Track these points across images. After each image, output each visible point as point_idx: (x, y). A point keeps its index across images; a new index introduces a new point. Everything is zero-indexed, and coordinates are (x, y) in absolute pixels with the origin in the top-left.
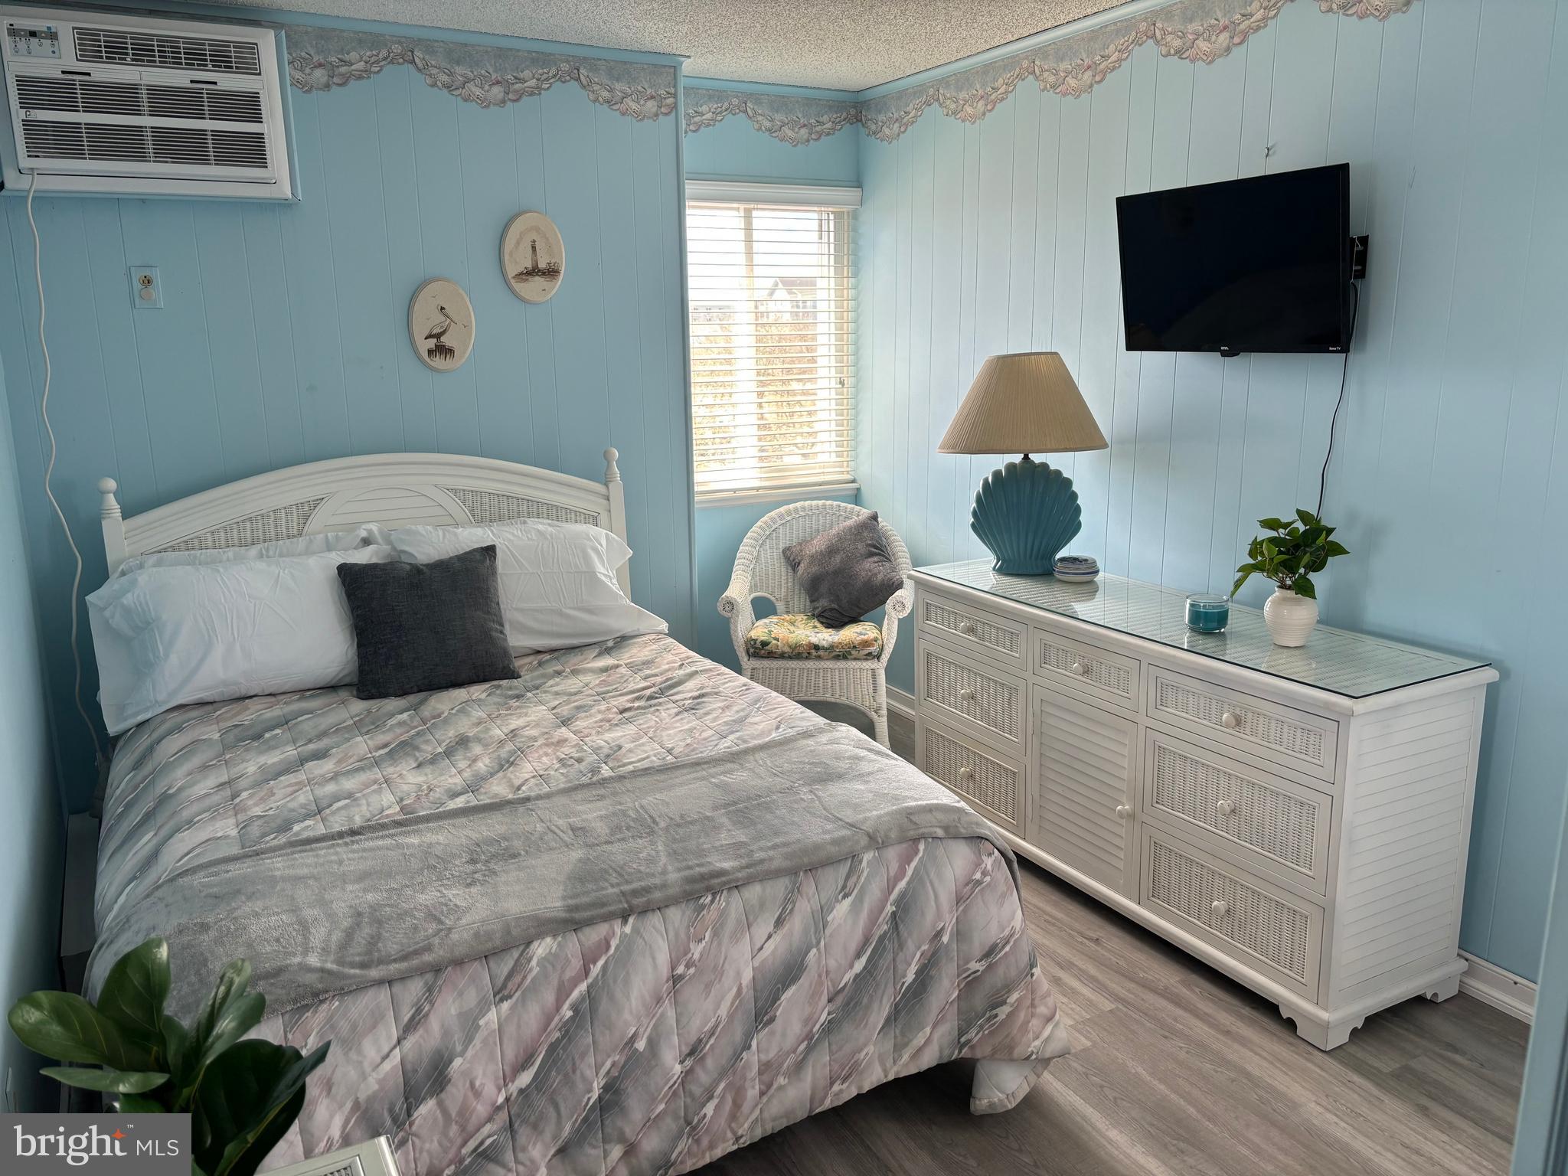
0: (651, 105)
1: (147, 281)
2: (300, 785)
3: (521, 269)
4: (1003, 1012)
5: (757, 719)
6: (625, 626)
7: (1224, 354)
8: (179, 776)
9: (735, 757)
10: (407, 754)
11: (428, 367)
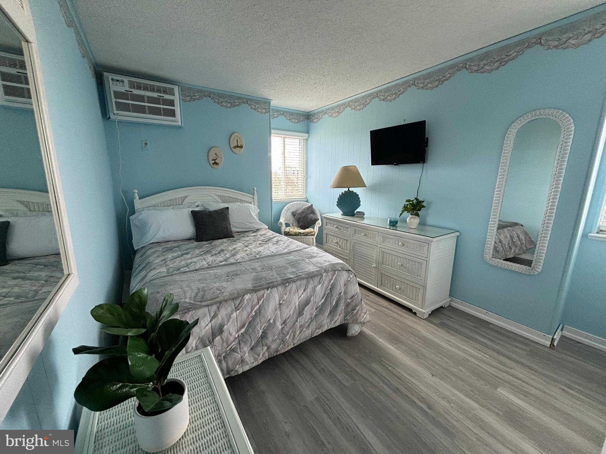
0: (264, 111)
1: (146, 144)
2: (182, 260)
3: (234, 146)
4: (355, 312)
5: (292, 246)
6: (257, 227)
7: (395, 165)
8: (151, 259)
9: (289, 253)
10: (209, 253)
11: (213, 167)
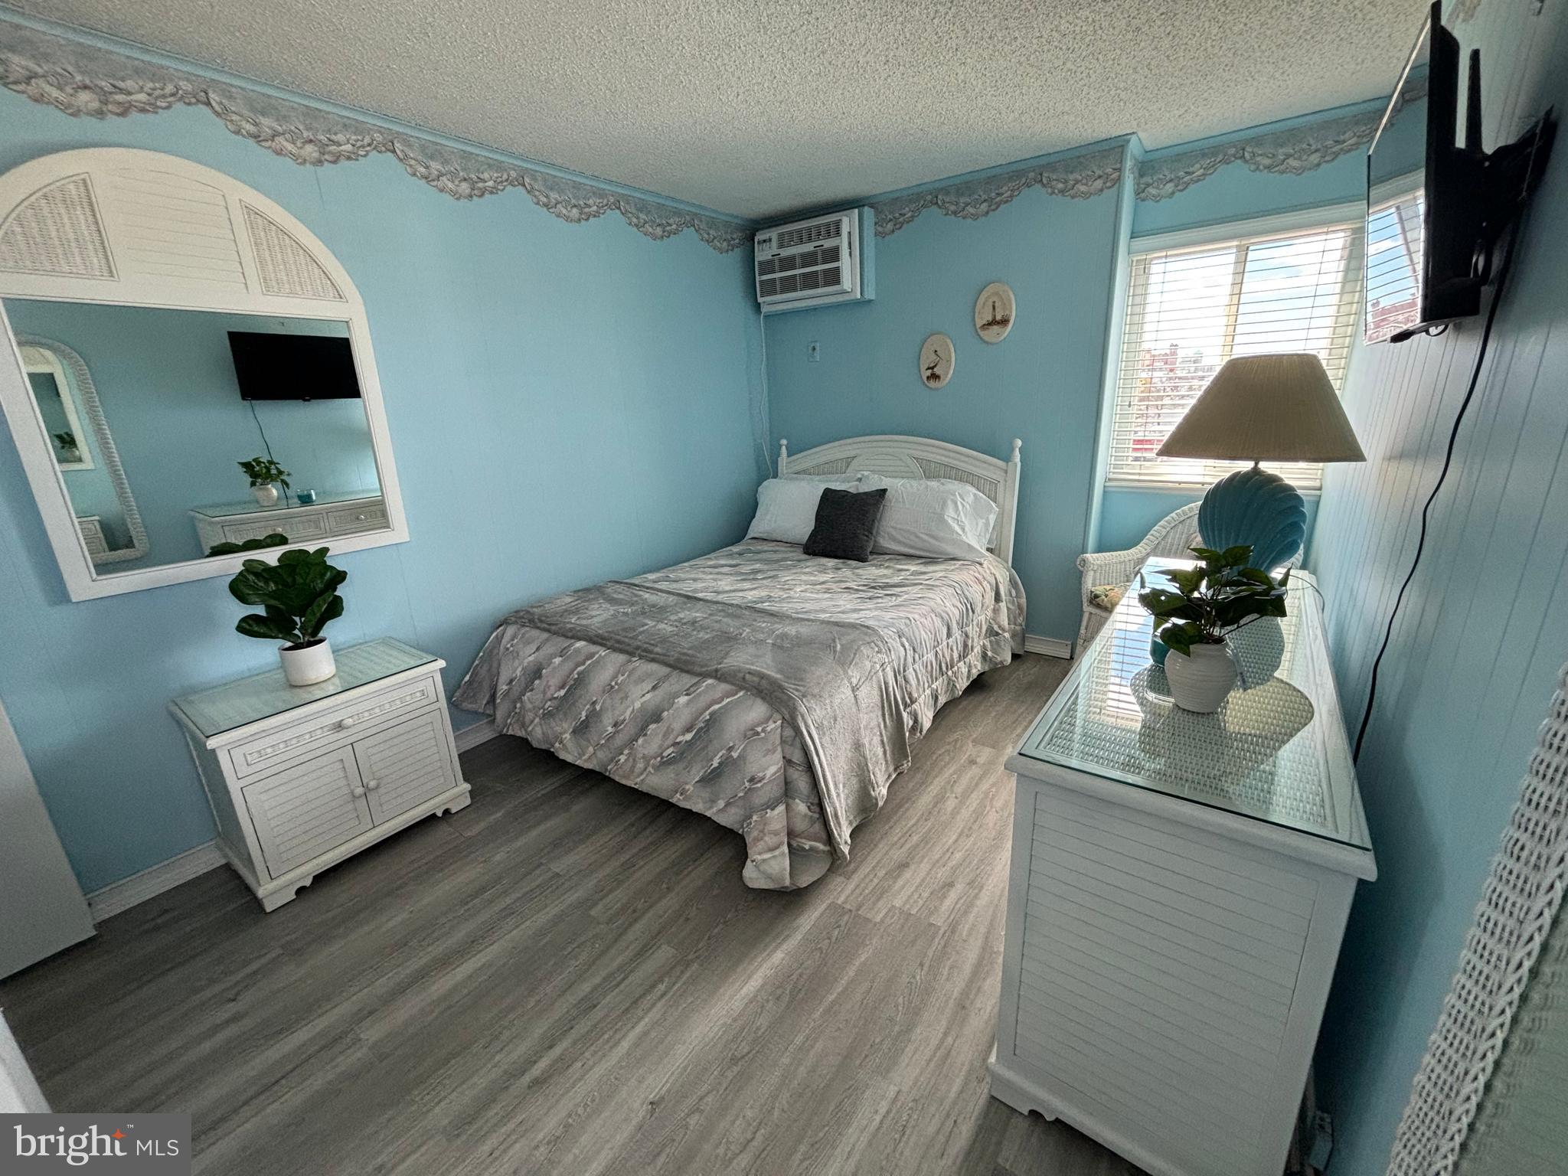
0: (1098, 184)
1: (814, 349)
3: (985, 322)
11: (928, 387)
